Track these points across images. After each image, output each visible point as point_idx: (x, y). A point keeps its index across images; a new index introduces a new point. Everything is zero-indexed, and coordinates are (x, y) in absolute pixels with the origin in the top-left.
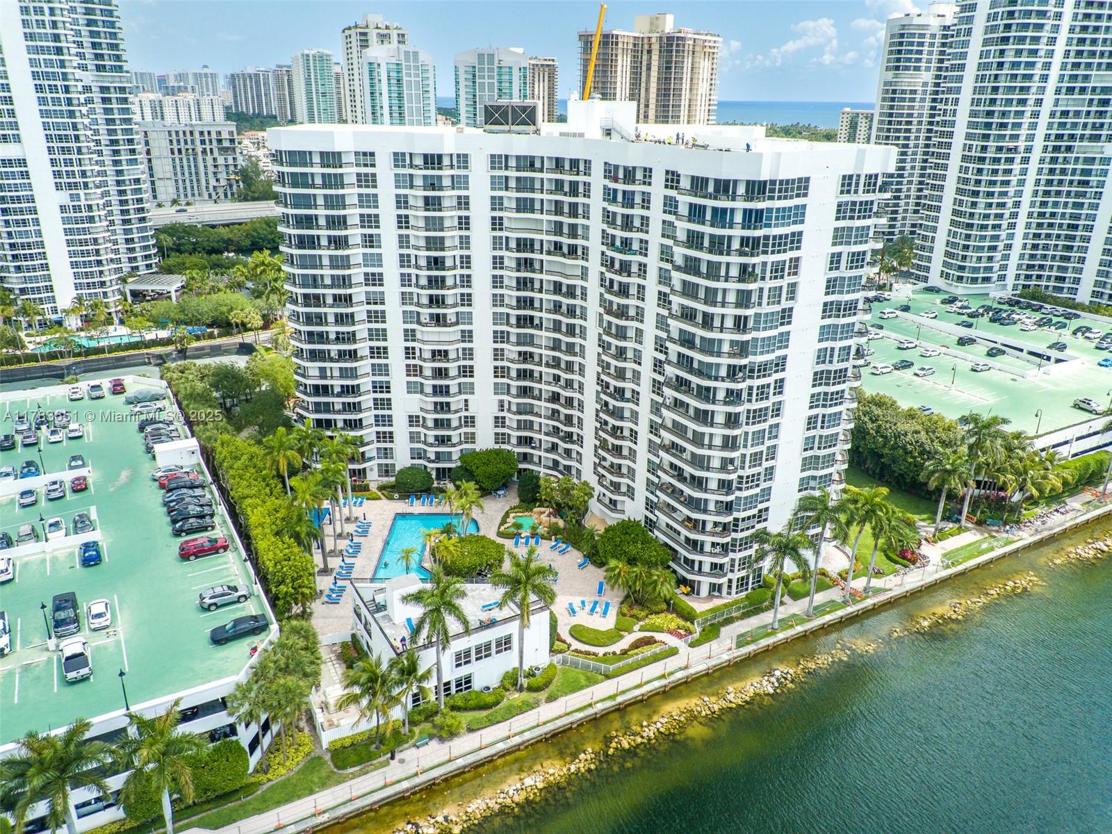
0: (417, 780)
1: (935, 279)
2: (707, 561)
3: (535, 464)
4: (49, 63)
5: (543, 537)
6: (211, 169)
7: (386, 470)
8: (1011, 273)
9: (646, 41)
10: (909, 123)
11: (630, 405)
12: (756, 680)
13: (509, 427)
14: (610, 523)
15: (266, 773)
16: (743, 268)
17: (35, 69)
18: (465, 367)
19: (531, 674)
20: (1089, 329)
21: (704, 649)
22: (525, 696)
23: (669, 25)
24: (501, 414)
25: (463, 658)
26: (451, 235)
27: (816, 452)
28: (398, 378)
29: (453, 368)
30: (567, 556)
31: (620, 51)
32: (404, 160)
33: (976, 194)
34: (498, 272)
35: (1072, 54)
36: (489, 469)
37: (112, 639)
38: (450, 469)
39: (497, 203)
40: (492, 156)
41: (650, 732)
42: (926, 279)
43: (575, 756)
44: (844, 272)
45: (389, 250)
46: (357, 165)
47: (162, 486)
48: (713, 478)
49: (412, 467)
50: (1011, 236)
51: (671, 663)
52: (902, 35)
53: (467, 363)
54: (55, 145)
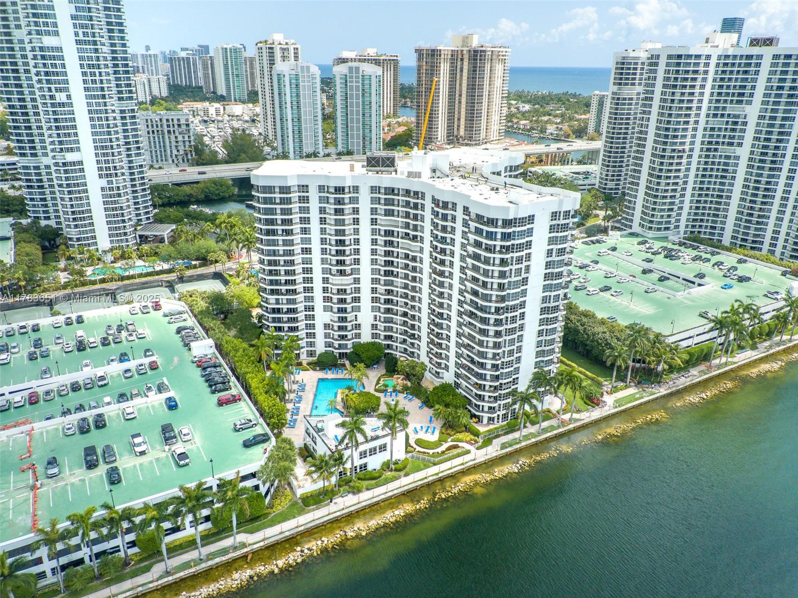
0: (344, 512)
1: (636, 228)
2: (486, 405)
3: (394, 350)
4: (98, 104)
5: (400, 392)
6: (174, 144)
7: (311, 354)
8: (683, 223)
9: (459, 52)
10: (628, 119)
11: (446, 322)
12: (509, 466)
13: (379, 330)
14: (437, 384)
15: (272, 508)
16: (502, 260)
17: (90, 108)
18: (355, 297)
19: (396, 463)
20: (722, 263)
21: (483, 451)
22: (393, 473)
23: (475, 43)
24: (375, 323)
25: (363, 455)
26: (349, 229)
27: (543, 348)
28: (319, 303)
29: (349, 298)
30: (413, 402)
31: (442, 60)
32: (324, 189)
33: (659, 177)
34: (374, 247)
35: (715, 94)
36: (370, 354)
37: (194, 446)
38: (346, 353)
39: (374, 211)
40: (372, 187)
41: (455, 490)
42: (631, 227)
43: (418, 502)
44: (554, 258)
45: (315, 235)
46: (299, 192)
47: (199, 366)
48: (489, 363)
49: (326, 352)
50: (682, 202)
51: (467, 458)
52: (623, 63)
53: (357, 295)
54: (99, 152)
